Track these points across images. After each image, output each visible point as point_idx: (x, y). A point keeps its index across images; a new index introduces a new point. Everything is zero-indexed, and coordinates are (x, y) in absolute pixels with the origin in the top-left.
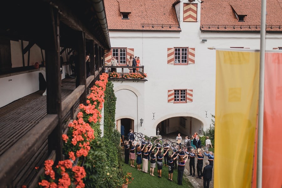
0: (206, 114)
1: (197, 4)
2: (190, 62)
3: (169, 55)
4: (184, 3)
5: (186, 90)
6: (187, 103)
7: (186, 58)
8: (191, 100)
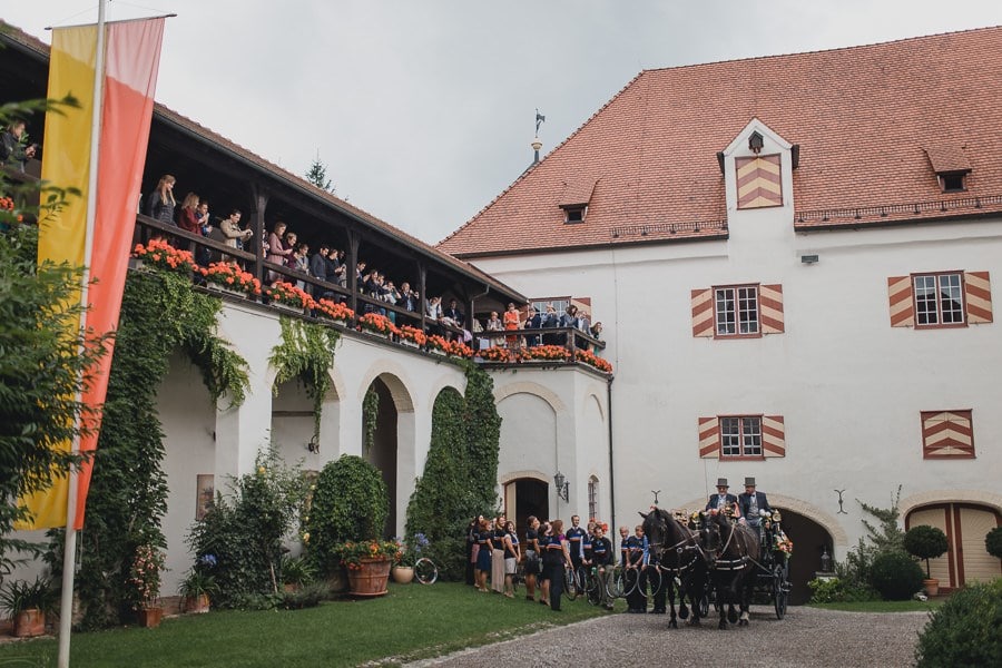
0: (841, 502)
1: (779, 155)
2: (766, 329)
3: (696, 311)
4: (736, 158)
5: (761, 416)
6: (768, 460)
7: (753, 316)
8: (781, 452)
